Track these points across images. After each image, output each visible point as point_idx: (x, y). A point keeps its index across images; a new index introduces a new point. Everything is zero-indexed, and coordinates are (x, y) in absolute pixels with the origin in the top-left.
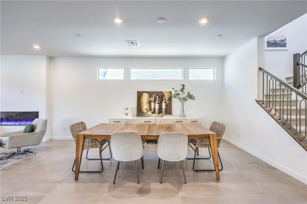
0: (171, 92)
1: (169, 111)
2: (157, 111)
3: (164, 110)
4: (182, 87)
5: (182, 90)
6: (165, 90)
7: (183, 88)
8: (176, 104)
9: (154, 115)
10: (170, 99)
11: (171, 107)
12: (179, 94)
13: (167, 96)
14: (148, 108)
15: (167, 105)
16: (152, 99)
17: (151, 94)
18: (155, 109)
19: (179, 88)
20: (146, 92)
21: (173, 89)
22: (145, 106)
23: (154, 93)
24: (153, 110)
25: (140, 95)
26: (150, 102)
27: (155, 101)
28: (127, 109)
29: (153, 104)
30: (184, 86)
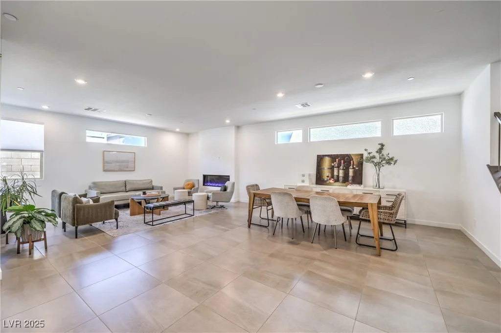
0: (362, 155)
1: (358, 179)
2: (341, 179)
3: (350, 178)
4: (380, 147)
5: (380, 151)
6: (353, 151)
7: (382, 149)
8: (369, 170)
9: (337, 183)
11: (361, 174)
12: (374, 157)
13: (355, 160)
14: (330, 175)
15: (355, 172)
16: (336, 164)
17: (333, 158)
18: (338, 176)
19: (373, 149)
20: (328, 156)
21: (366, 150)
22: (326, 173)
23: (337, 156)
24: (335, 177)
25: (320, 159)
26: (332, 168)
27: (338, 167)
28: (304, 176)
29: (336, 170)
30: (382, 145)
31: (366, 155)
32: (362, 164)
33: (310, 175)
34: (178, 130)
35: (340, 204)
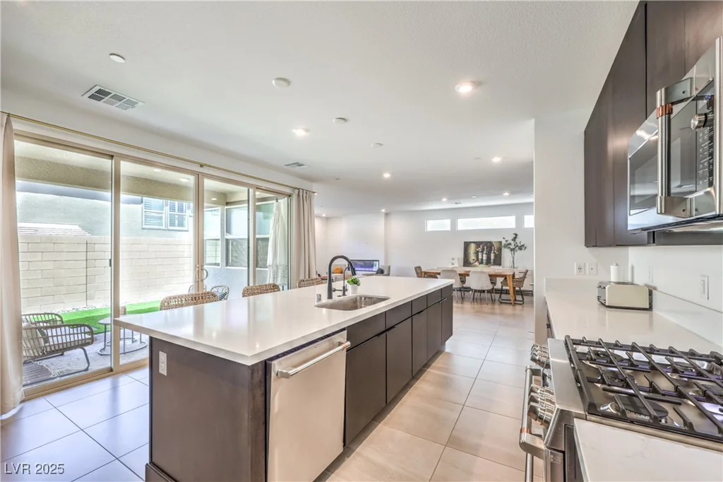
0: (501, 242)
1: (498, 261)
2: (484, 261)
3: (492, 261)
4: (514, 236)
5: (514, 239)
6: (494, 239)
7: (516, 237)
8: (506, 254)
9: (482, 265)
10: (500, 250)
11: (500, 258)
12: (510, 244)
13: (496, 246)
14: (475, 259)
15: (496, 256)
16: (480, 249)
17: (478, 244)
18: (482, 259)
19: (510, 238)
20: (474, 242)
21: (504, 238)
22: (472, 257)
23: (481, 243)
24: (480, 260)
25: (467, 245)
26: (477, 253)
27: (482, 252)
28: (453, 259)
29: (480, 254)
30: (516, 235)
31: (504, 242)
32: (501, 249)
33: (458, 259)
34: (324, 215)
35: (490, 276)
